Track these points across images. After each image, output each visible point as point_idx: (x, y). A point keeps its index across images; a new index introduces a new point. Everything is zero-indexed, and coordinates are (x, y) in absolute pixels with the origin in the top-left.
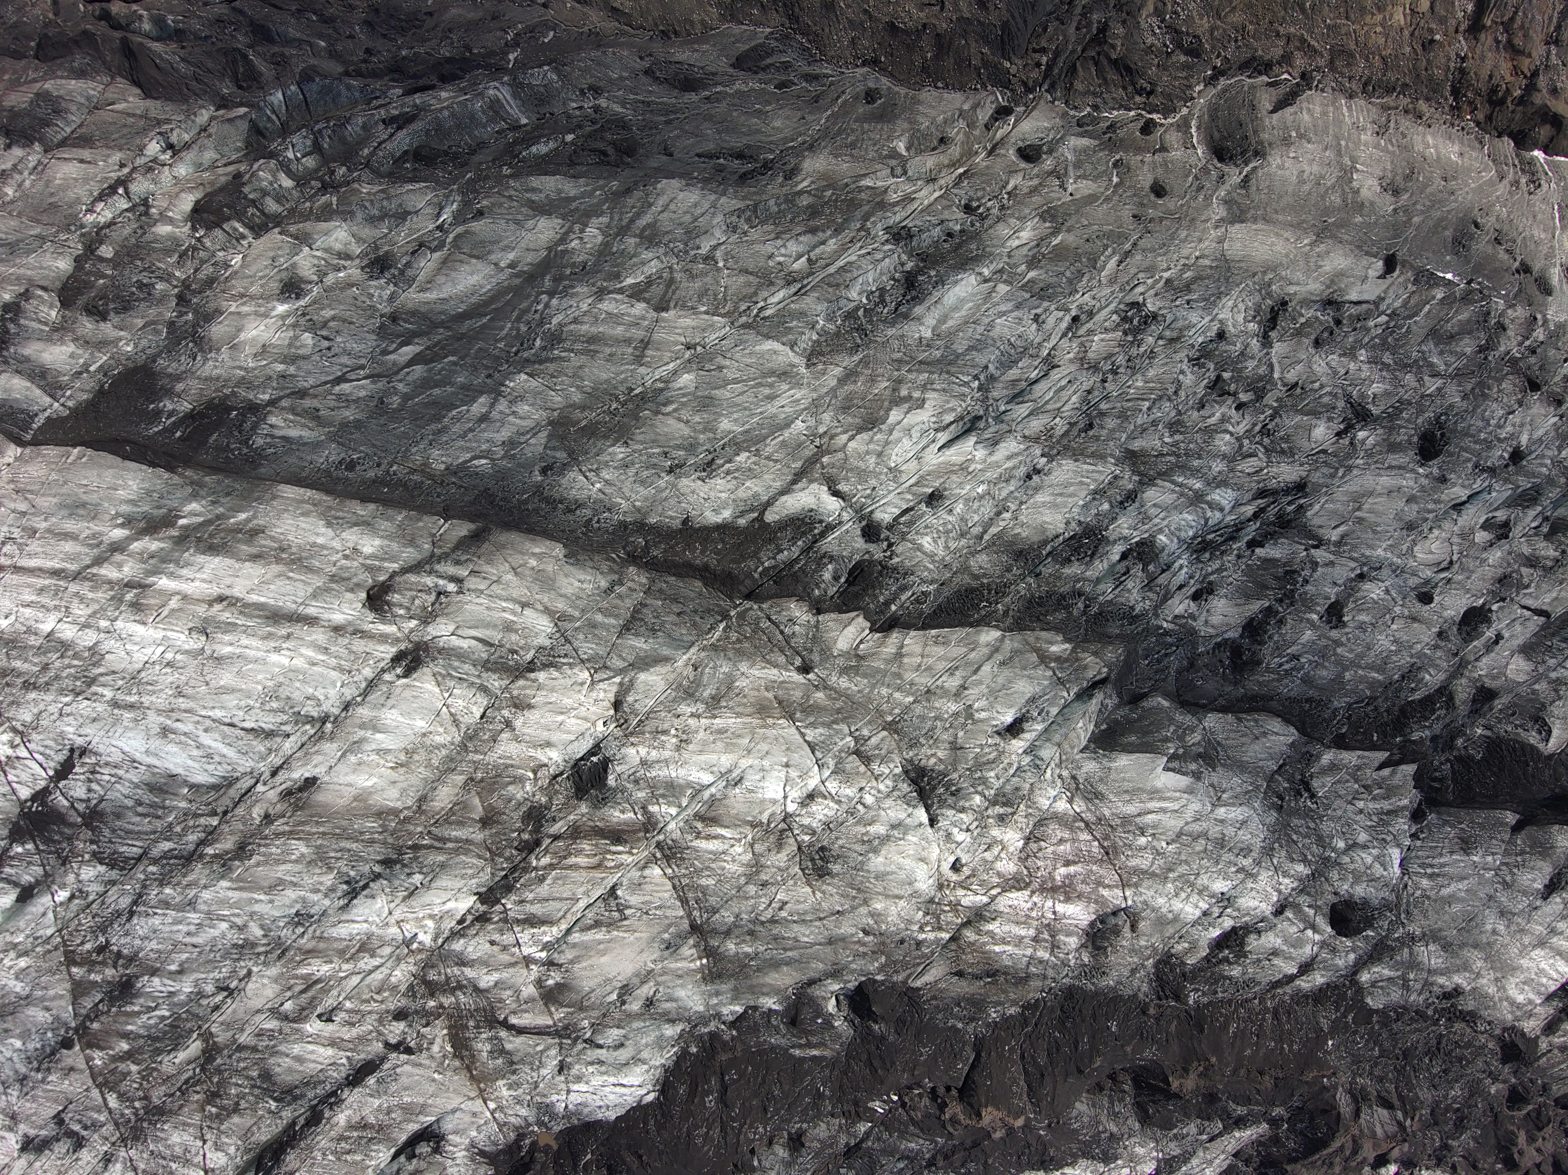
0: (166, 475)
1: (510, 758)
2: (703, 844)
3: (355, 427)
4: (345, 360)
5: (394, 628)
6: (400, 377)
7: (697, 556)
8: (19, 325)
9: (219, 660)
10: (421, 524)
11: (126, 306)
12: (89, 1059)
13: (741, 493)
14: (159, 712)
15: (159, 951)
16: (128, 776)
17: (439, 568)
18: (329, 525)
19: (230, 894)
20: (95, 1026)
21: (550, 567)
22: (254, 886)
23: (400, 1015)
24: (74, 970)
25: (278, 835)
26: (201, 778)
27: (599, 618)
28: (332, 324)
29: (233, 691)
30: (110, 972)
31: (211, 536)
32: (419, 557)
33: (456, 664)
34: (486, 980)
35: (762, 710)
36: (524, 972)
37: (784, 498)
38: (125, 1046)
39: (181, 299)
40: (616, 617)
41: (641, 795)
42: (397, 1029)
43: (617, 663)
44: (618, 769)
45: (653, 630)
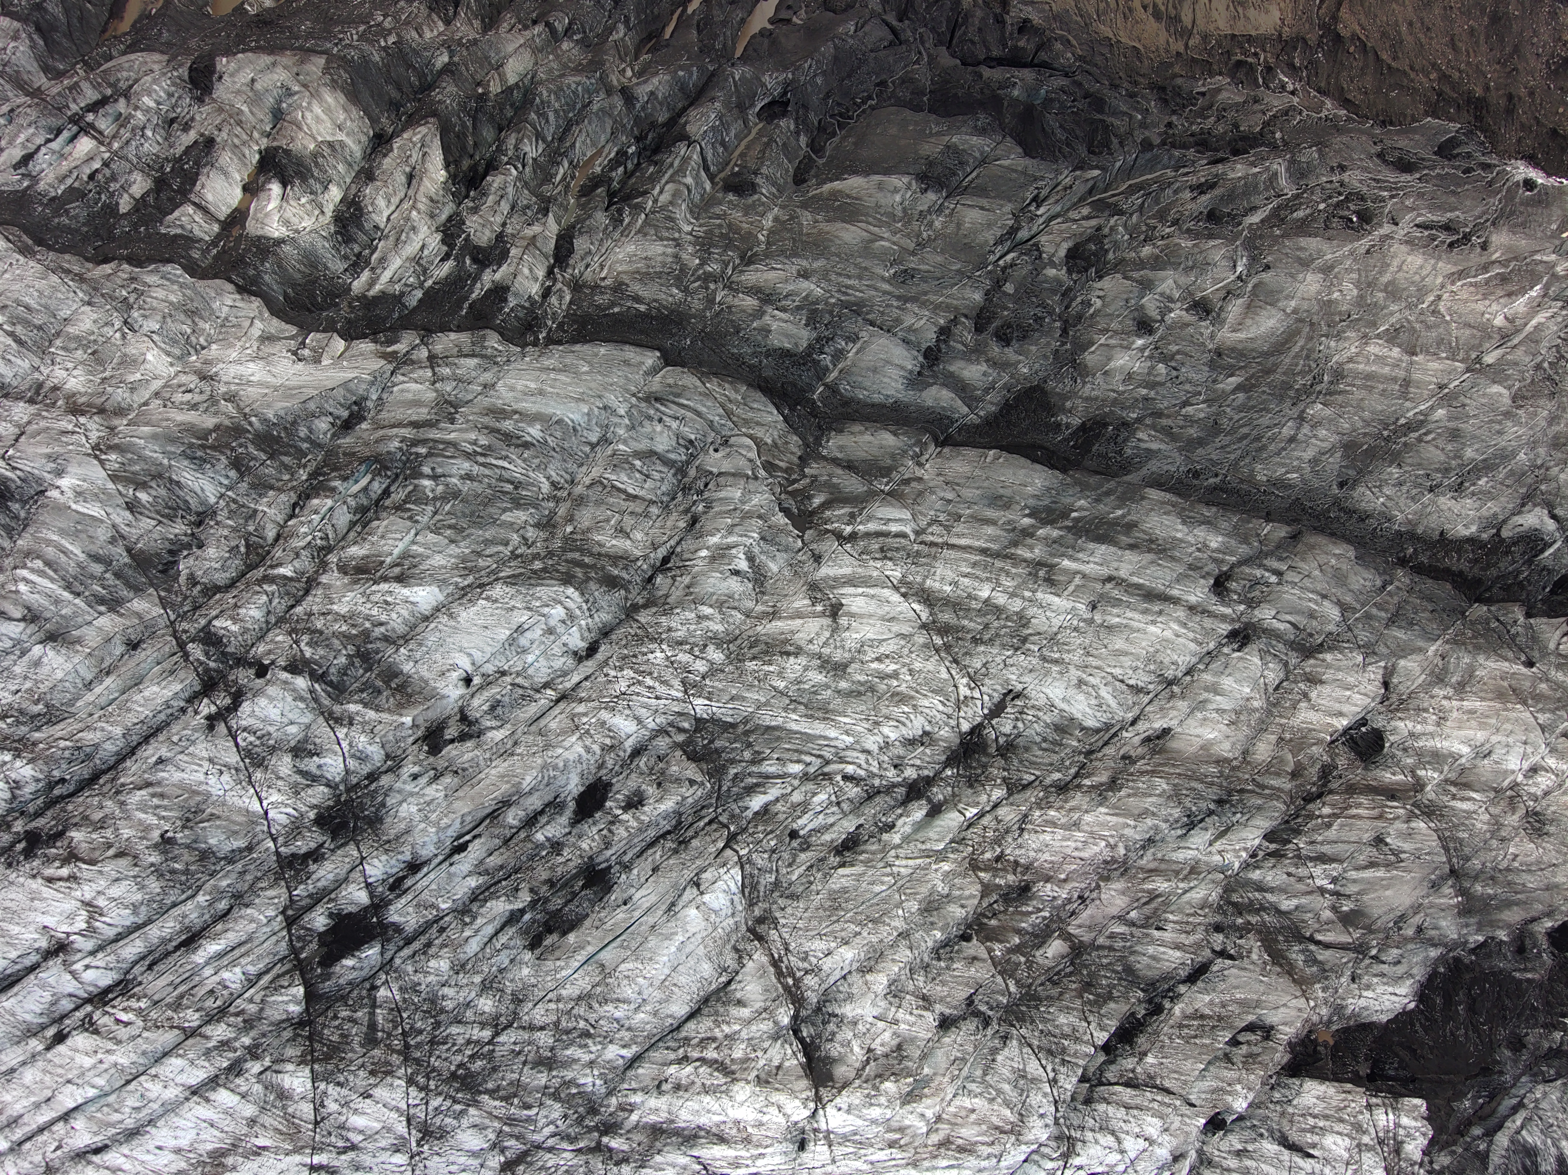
0: (1061, 476)
1: (1311, 722)
2: (1459, 805)
4: (1187, 387)
5: (1230, 611)
6: (1228, 401)
7: (1453, 562)
8: (949, 346)
9: (1110, 628)
10: (1250, 525)
11: (1025, 335)
12: (990, 951)
13: (1484, 512)
14: (1078, 667)
15: (1052, 862)
16: (1045, 717)
17: (1266, 562)
18: (1184, 523)
19: (1109, 818)
20: (993, 922)
21: (1344, 567)
22: (1127, 814)
23: (1218, 927)
24: (982, 875)
25: (1142, 773)
26: (1090, 723)
27: (1374, 611)
28: (1178, 357)
29: (1126, 654)
30: (1011, 878)
31: (1097, 528)
32: (1251, 552)
33: (1274, 642)
34: (1287, 904)
35: (1500, 696)
36: (1320, 898)
37: (1516, 518)
38: (1017, 940)
39: (1065, 331)
40: (1386, 610)
41: (1409, 761)
42: (1218, 940)
43: (1383, 650)
44: (1392, 738)
45: (1412, 624)
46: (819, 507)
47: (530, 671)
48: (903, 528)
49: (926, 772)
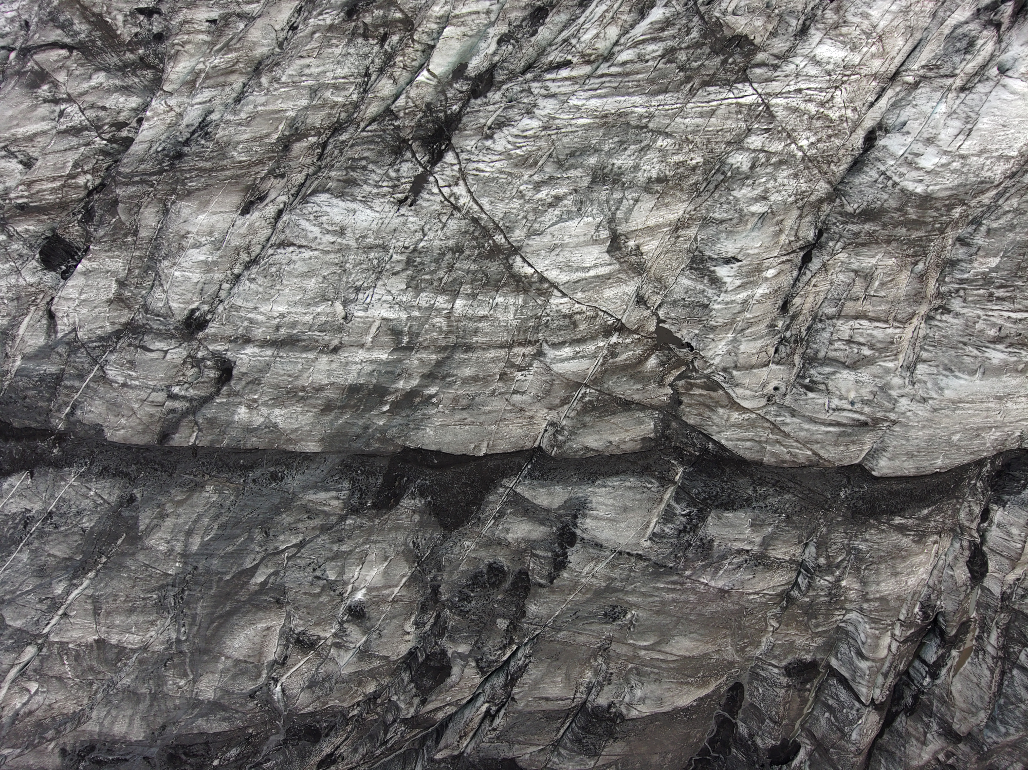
0: (408, 443)
1: (110, 258)
3: (279, 509)
4: (302, 562)
5: (211, 348)
6: (260, 556)
10: (210, 438)
14: (348, 247)
15: (331, 46)
17: (186, 405)
18: (275, 425)
19: (283, 106)
21: (112, 418)
22: (267, 115)
23: (159, 37)
24: (398, 14)
25: (260, 162)
26: (322, 198)
27: (76, 384)
30: (368, 19)
32: (203, 410)
33: (161, 327)
34: (100, 78)
36: (71, 91)
40: (66, 387)
41: (15, 247)
42: (156, 27)
43: (61, 349)
44: (35, 264)
45: (41, 380)
46: (649, 356)
47: (939, 94)
48: (557, 353)
49: (479, 101)
